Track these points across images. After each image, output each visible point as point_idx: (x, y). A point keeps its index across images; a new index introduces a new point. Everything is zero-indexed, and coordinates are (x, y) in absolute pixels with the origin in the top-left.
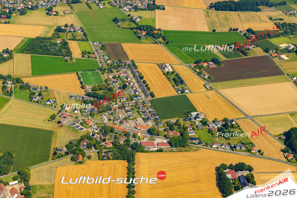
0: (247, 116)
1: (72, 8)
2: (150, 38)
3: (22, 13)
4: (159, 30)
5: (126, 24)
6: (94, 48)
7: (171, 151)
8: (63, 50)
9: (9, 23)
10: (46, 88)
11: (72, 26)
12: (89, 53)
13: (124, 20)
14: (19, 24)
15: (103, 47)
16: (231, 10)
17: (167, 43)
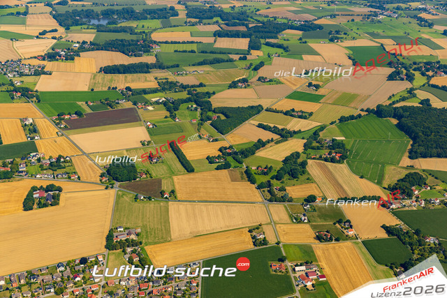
0: (84, 153)
2: (24, 99)
5: (4, 88)
13: (3, 85)
16: (119, 73)
17: (39, 102)
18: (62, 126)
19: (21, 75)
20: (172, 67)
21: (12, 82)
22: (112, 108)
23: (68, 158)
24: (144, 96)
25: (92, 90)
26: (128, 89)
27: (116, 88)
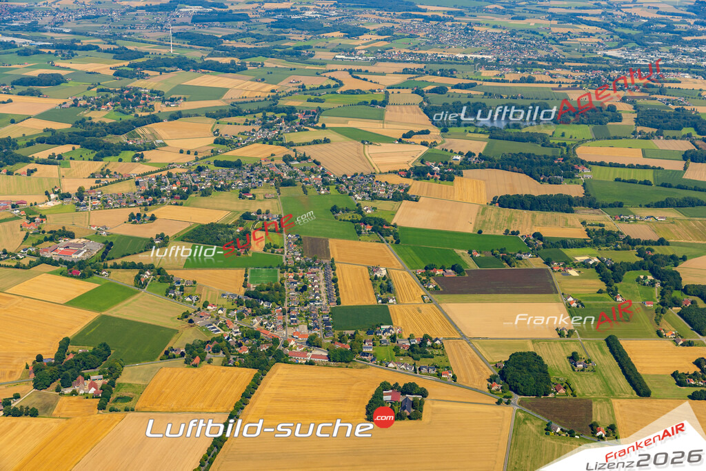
0: (463, 337)
1: (279, 192)
2: (375, 235)
3: (206, 193)
4: (395, 226)
5: (348, 216)
6: (286, 242)
8: (241, 242)
9: (181, 205)
10: (195, 282)
11: (267, 212)
12: (275, 247)
13: (348, 210)
14: (194, 206)
15: (299, 242)
16: (524, 207)
17: (398, 242)
18: (431, 287)
19: (374, 197)
20: (611, 206)
21: (360, 208)
22: (510, 265)
23: (438, 342)
24: (563, 250)
25: (480, 232)
26: (537, 236)
27: (518, 233)
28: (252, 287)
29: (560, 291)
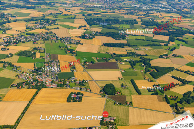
0: (94, 80)
1: (44, 42)
2: (71, 54)
3: (23, 42)
4: (76, 51)
5: (63, 49)
6: (46, 55)
7: (57, 88)
8: (33, 56)
9: (16, 45)
10: (20, 67)
11: (41, 47)
12: (43, 57)
13: (63, 47)
14: (20, 46)
15: (50, 55)
16: (111, 46)
17: (77, 56)
18: (85, 67)
19: (71, 43)
20: (134, 46)
21: (67, 46)
22: (107, 61)
23: (87, 81)
24: (121, 57)
25: (99, 53)
26: (114, 54)
27: (109, 53)
28: (36, 68)
29: (120, 68)
